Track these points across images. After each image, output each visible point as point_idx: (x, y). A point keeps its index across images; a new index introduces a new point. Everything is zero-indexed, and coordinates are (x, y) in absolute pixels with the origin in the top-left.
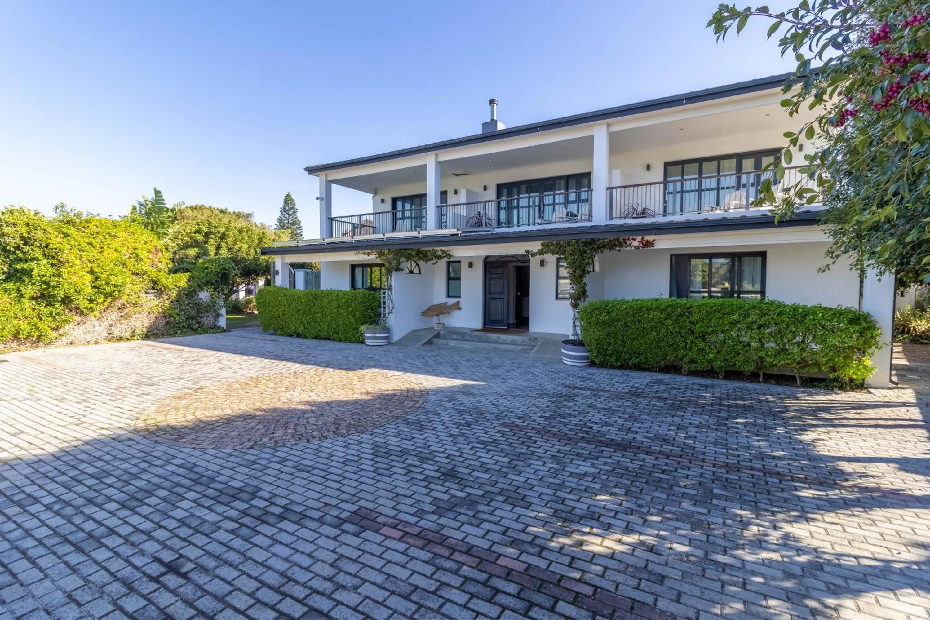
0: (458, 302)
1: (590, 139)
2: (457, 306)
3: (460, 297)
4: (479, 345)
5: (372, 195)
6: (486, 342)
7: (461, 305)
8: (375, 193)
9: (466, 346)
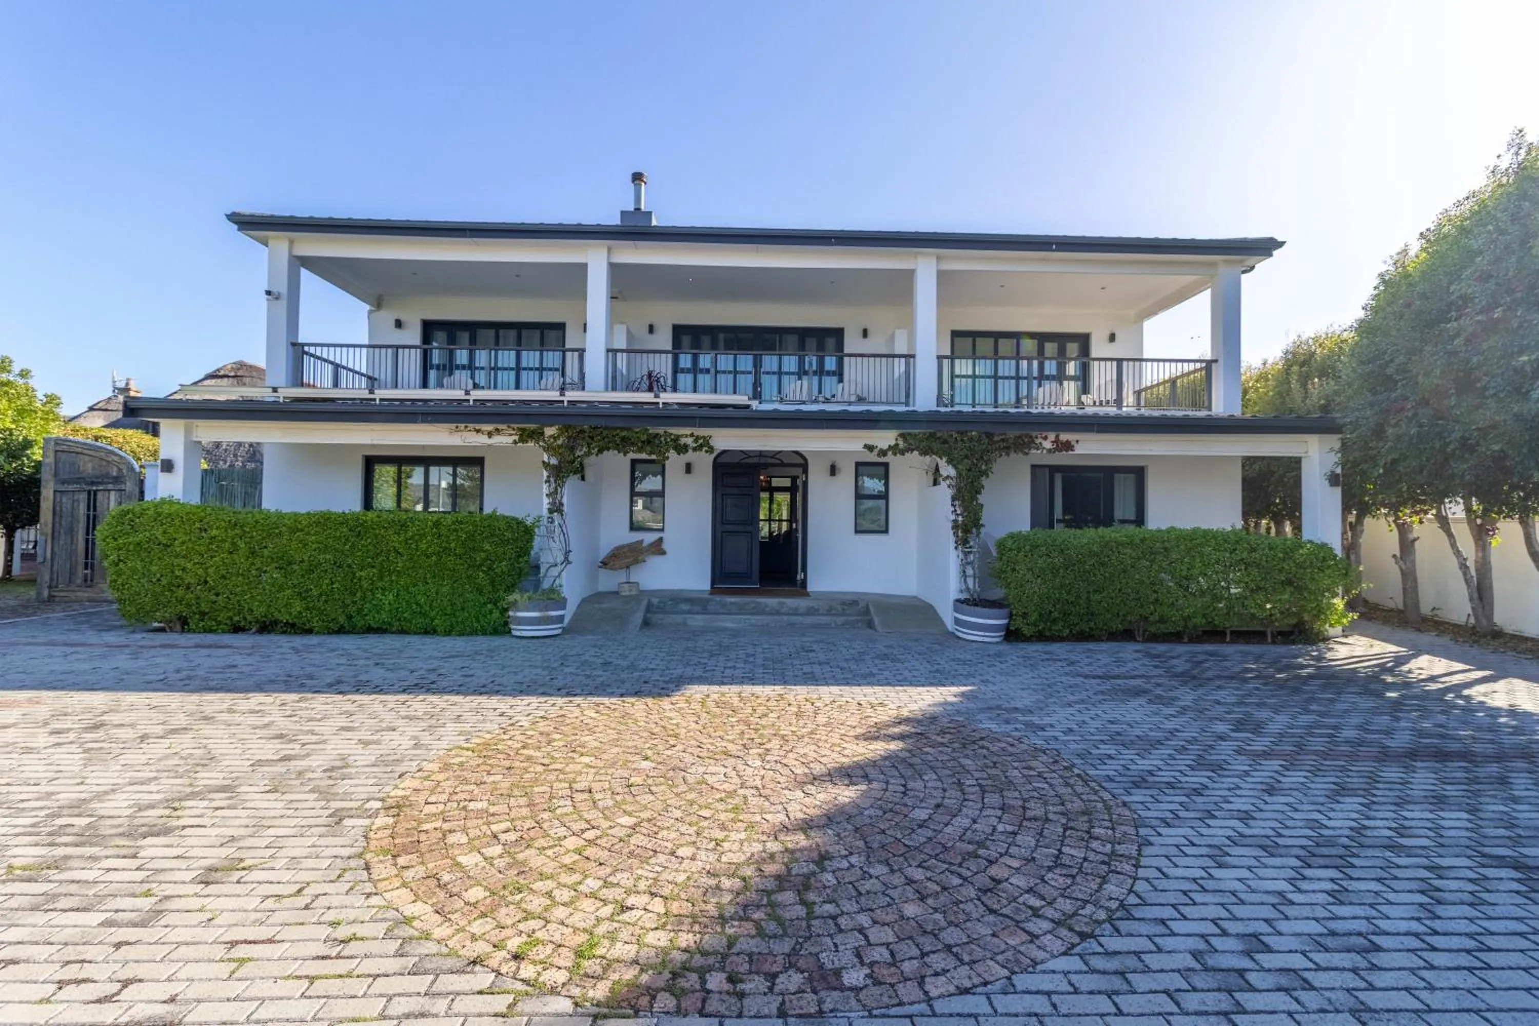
0: (661, 539)
1: (909, 276)
2: (657, 548)
3: (662, 530)
4: (755, 619)
5: (368, 307)
6: (757, 614)
7: (665, 546)
8: (378, 303)
9: (729, 625)
